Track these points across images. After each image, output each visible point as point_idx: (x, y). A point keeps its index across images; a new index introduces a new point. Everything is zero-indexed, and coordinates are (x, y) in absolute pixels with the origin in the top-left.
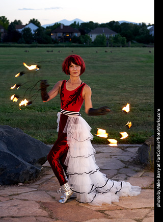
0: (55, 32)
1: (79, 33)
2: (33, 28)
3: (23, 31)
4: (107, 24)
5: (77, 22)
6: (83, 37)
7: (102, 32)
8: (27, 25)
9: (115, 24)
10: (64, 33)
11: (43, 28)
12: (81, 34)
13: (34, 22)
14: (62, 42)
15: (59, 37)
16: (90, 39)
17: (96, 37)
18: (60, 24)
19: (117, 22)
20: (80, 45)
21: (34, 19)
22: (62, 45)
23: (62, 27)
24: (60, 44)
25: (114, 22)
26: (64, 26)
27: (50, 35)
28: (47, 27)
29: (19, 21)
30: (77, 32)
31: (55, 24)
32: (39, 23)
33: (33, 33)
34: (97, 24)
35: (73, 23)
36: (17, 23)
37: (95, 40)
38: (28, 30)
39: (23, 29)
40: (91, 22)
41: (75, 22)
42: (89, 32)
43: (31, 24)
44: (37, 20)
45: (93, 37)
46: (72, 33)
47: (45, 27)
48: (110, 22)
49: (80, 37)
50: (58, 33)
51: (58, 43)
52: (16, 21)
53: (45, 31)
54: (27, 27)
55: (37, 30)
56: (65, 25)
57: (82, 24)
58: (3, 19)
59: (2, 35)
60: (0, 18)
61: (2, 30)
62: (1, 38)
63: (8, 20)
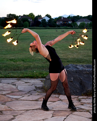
1: (72, 22)
2: (47, 19)
3: (42, 20)
4: (87, 17)
6: (73, 24)
7: (83, 21)
9: (91, 17)
10: (63, 21)
11: (53, 19)
12: (73, 22)
13: (48, 16)
14: (62, 26)
15: (61, 24)
16: (77, 25)
17: (80, 24)
18: (62, 17)
20: (72, 28)
21: (48, 14)
22: (62, 28)
23: (62, 19)
24: (61, 28)
27: (56, 23)
28: (55, 19)
29: (40, 15)
30: (70, 21)
31: (59, 17)
32: (50, 16)
33: (47, 22)
34: (81, 17)
35: (69, 16)
36: (39, 17)
37: (79, 25)
38: (45, 20)
40: (78, 16)
41: (70, 16)
42: (77, 21)
43: (46, 17)
45: (79, 23)
46: (67, 22)
47: (54, 19)
48: (88, 16)
49: (71, 23)
50: (60, 22)
52: (38, 15)
53: (54, 20)
54: (44, 18)
55: (49, 20)
56: (64, 17)
57: (73, 17)
58: (31, 15)
59: (31, 23)
60: (30, 14)
61: (31, 20)
62: (31, 24)
63: (34, 15)
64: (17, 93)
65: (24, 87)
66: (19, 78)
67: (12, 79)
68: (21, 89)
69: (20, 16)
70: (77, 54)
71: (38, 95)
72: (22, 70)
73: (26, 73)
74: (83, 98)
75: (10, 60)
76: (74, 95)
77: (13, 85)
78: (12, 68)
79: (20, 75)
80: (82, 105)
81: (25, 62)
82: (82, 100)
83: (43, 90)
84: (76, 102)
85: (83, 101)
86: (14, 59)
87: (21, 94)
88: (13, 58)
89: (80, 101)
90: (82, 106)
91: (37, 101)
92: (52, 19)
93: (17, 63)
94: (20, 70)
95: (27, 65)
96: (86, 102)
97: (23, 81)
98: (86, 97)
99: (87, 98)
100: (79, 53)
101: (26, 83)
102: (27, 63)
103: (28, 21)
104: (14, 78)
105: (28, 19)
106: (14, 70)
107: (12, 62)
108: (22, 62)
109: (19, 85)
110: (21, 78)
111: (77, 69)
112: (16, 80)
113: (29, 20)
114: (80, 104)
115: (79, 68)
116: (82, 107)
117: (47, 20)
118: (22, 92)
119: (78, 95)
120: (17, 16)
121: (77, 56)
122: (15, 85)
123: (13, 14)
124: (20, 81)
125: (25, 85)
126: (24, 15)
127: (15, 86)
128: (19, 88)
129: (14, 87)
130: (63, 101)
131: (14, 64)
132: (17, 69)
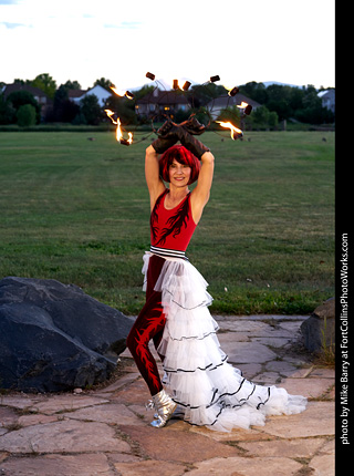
0: (144, 104)
1: (189, 105)
2: (102, 95)
3: (82, 100)
8: (89, 89)
9: (256, 87)
10: (159, 104)
12: (193, 106)
13: (104, 84)
14: (155, 122)
15: (151, 112)
16: (210, 117)
17: (221, 111)
19: (261, 84)
21: (103, 79)
23: (156, 94)
24: (151, 126)
25: (254, 83)
26: (160, 91)
27: (134, 109)
29: (76, 82)
30: (184, 103)
31: (143, 88)
33: (102, 104)
36: (72, 87)
38: (93, 99)
39: (83, 97)
40: (211, 85)
42: (206, 102)
43: (99, 87)
44: (108, 81)
46: (175, 104)
48: (248, 84)
49: (189, 111)
50: (148, 105)
51: (149, 123)
52: (69, 82)
54: (90, 93)
55: (109, 99)
56: (163, 89)
58: (44, 80)
59: (43, 108)
60: (40, 77)
61: (44, 100)
62: (42, 114)
63: (54, 82)
69: (2, 83)
103: (34, 104)
105: (32, 96)
113: (36, 98)
117: (100, 100)
126: (17, 81)
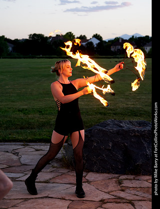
0: (114, 45)
1: (136, 46)
2: (96, 42)
3: (86, 44)
5: (135, 37)
8: (90, 39)
10: (122, 46)
11: (105, 42)
13: (97, 36)
15: (118, 50)
16: (145, 51)
18: (119, 38)
21: (97, 34)
22: (120, 56)
23: (120, 41)
24: (118, 56)
27: (110, 48)
28: (109, 41)
29: (84, 36)
31: (116, 38)
32: (101, 37)
33: (95, 46)
35: (131, 37)
36: (82, 38)
38: (91, 43)
40: (147, 36)
41: (133, 36)
42: (144, 45)
43: (94, 38)
44: (99, 35)
45: (148, 49)
47: (107, 41)
50: (117, 46)
51: (117, 54)
52: (81, 36)
54: (90, 41)
55: (99, 43)
57: (138, 38)
58: (69, 35)
60: (68, 33)
63: (74, 36)
64: (17, 169)
65: (31, 157)
66: (27, 142)
67: (14, 143)
68: (26, 161)
69: (50, 37)
70: (135, 101)
71: (51, 172)
72: (35, 129)
73: (40, 134)
74: (127, 179)
75: (19, 111)
76: (113, 173)
77: (13, 154)
78: (18, 124)
79: (29, 138)
80: (123, 190)
81: (43, 114)
82: (125, 182)
83: (61, 163)
84: (114, 186)
85: (126, 184)
86: (27, 110)
87: (23, 169)
88: (25, 107)
89: (120, 183)
90: (123, 192)
91: (47, 183)
92: (103, 41)
93: (29, 116)
94: (32, 129)
95: (44, 120)
96: (131, 185)
97: (33, 147)
98: (132, 177)
99: (134, 179)
100: (138, 99)
101: (37, 150)
102: (46, 116)
104: (19, 142)
106: (22, 128)
107: (22, 115)
108: (37, 115)
109: (23, 154)
110: (29, 142)
111: (120, 128)
112: (21, 145)
114: (120, 189)
115: (124, 127)
116: (122, 194)
117: (95, 44)
118: (25, 167)
119: (119, 174)
120: (46, 37)
121: (133, 105)
122: (17, 154)
123: (40, 35)
124: (26, 148)
125: (35, 155)
126: (57, 35)
127: (17, 156)
128: (22, 160)
129: (15, 157)
130: (92, 183)
131: (22, 119)
132: (27, 126)
